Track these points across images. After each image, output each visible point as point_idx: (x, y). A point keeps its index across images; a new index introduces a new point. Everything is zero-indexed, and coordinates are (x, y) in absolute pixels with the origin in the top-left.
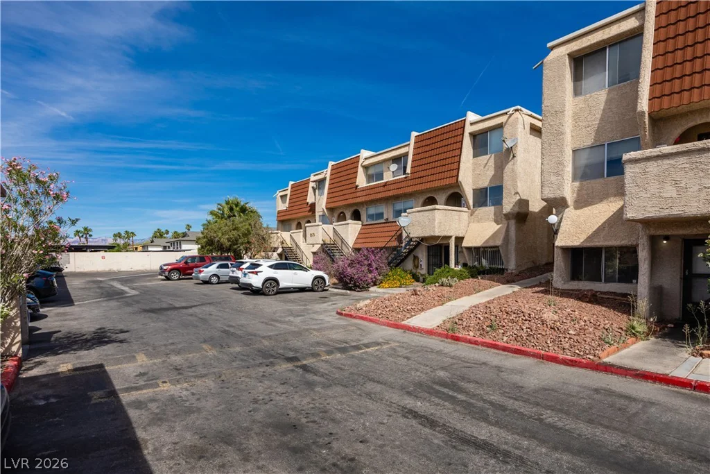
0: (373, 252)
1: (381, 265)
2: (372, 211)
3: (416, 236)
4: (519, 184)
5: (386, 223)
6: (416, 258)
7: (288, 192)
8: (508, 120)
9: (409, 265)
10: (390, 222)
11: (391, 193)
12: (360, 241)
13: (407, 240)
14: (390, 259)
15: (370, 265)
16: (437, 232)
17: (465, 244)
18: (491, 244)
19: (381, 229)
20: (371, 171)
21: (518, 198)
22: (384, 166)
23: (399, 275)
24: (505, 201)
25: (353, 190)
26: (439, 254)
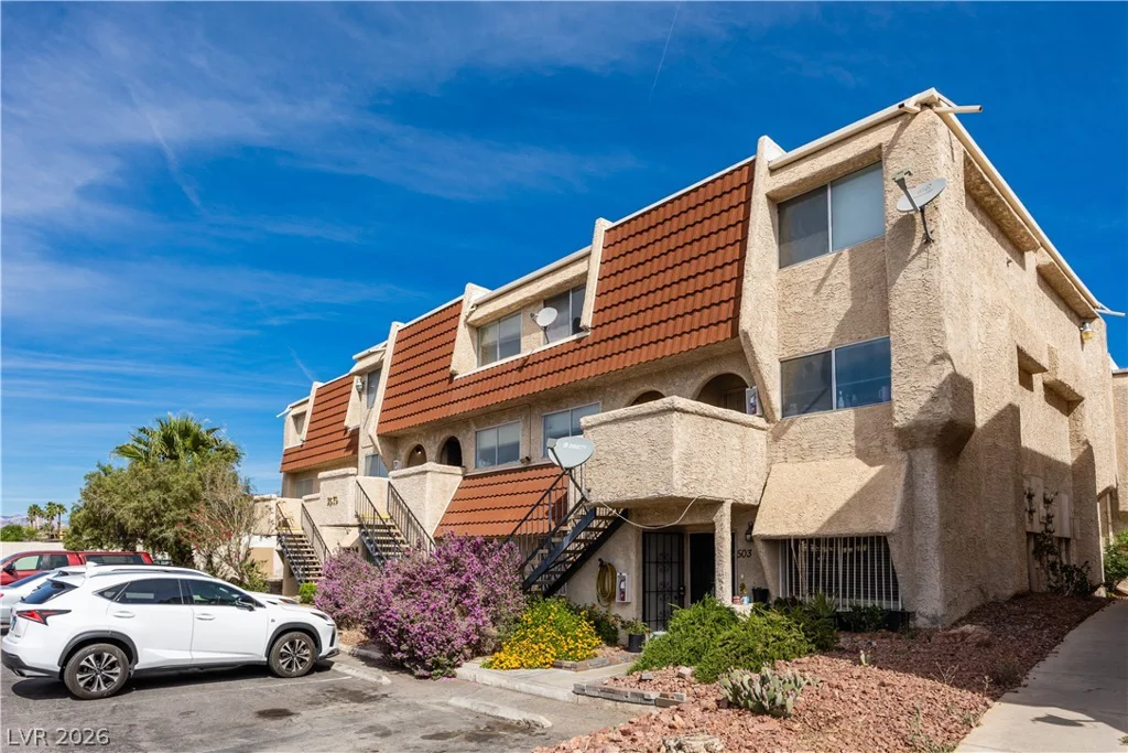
0: (477, 549)
1: (499, 590)
2: (490, 439)
3: (608, 498)
4: (949, 328)
5: (525, 469)
6: (606, 569)
7: (309, 408)
8: (897, 136)
9: (586, 589)
10: (537, 467)
11: (537, 386)
12: (455, 518)
13: (582, 512)
14: (528, 569)
15: (464, 590)
16: (681, 486)
17: (762, 528)
18: (858, 526)
19: (510, 488)
20: (491, 338)
21: (947, 370)
22: (523, 319)
23: (554, 623)
24: (898, 385)
25: (444, 386)
26: (675, 558)
